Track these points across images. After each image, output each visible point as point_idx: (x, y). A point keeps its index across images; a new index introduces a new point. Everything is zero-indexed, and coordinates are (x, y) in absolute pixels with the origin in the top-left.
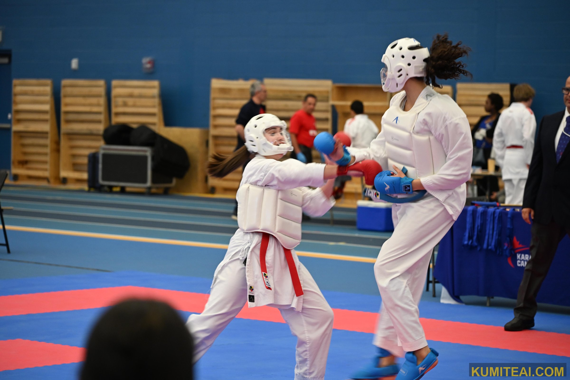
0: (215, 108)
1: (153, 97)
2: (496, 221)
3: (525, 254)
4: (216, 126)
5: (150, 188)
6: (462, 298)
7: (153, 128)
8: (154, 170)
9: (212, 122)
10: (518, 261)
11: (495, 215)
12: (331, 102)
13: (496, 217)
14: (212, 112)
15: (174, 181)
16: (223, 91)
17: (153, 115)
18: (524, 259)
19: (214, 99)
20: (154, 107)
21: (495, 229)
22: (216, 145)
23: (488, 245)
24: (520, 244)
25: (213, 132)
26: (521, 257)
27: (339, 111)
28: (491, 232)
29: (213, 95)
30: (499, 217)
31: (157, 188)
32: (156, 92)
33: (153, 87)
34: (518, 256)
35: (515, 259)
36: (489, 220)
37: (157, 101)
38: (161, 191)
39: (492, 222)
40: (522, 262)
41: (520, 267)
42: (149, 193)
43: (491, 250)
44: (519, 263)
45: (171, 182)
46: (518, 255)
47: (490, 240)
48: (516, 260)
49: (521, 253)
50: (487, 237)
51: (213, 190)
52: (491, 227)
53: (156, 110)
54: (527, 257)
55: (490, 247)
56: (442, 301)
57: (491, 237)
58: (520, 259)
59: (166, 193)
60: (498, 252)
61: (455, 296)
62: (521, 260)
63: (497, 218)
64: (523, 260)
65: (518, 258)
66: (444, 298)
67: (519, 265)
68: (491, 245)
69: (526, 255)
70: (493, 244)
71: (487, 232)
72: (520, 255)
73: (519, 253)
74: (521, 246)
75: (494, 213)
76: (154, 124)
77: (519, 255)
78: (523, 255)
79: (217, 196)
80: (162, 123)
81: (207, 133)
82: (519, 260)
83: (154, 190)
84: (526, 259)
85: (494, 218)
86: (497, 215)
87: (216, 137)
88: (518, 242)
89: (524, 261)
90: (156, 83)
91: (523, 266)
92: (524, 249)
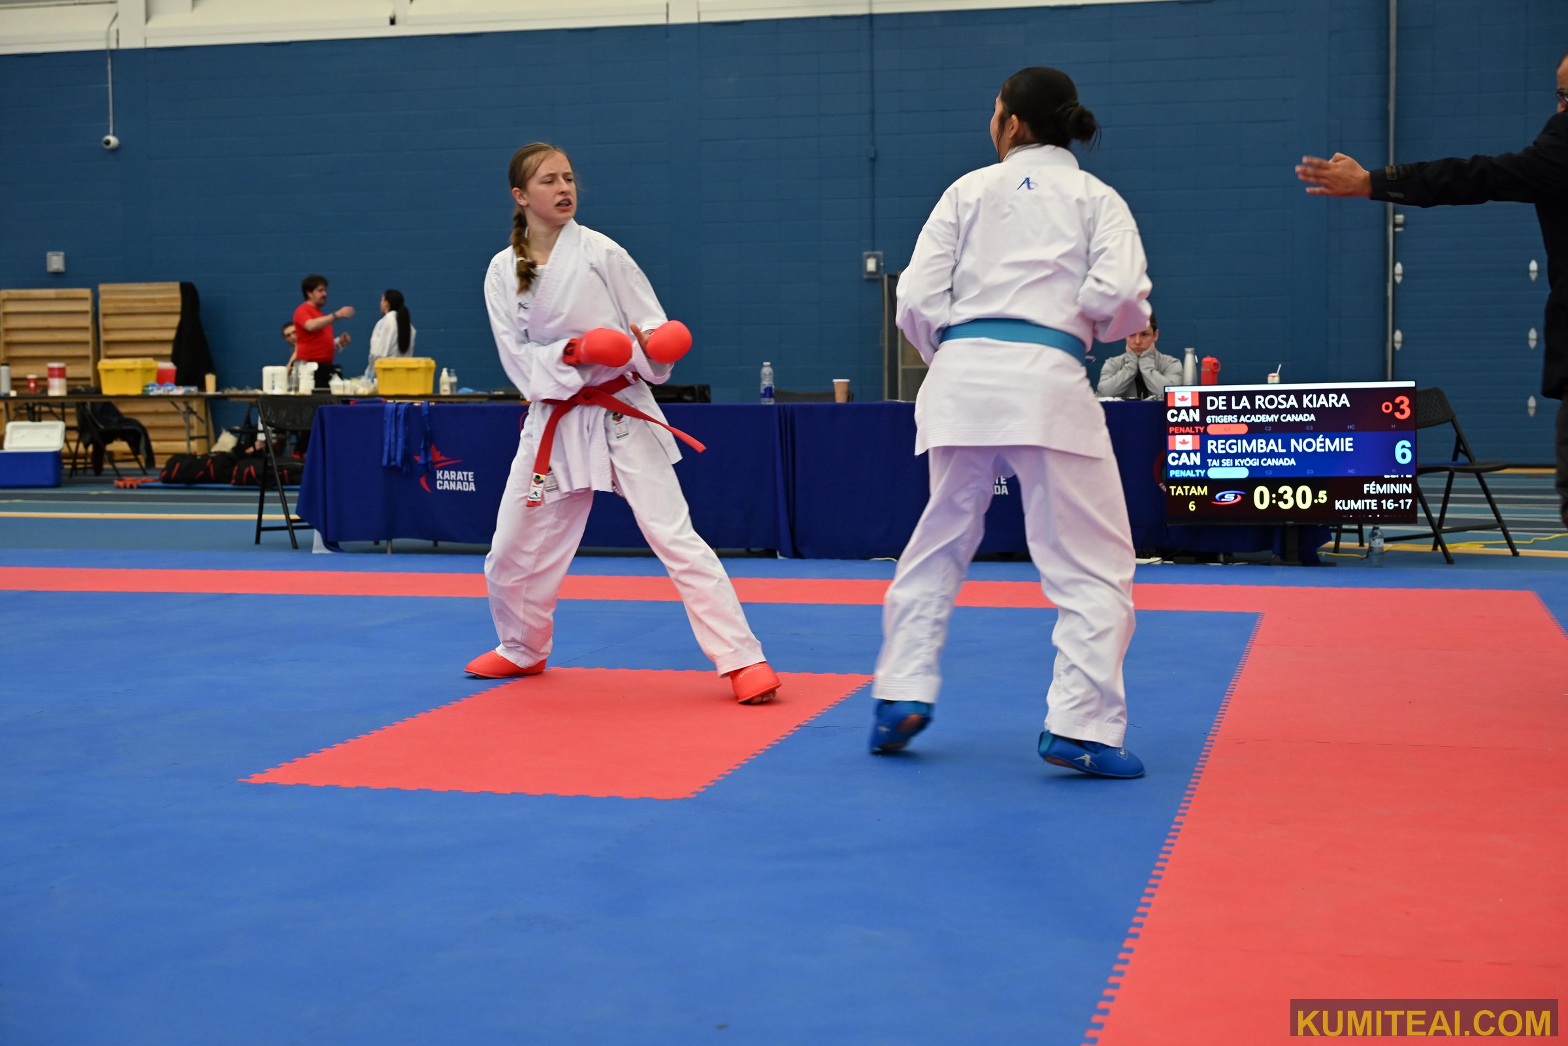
2: (401, 422)
6: (341, 544)
10: (438, 482)
11: (398, 414)
13: (400, 416)
18: (449, 478)
21: (400, 434)
23: (389, 461)
24: (441, 455)
26: (443, 475)
28: (393, 440)
30: (405, 415)
34: (439, 474)
35: (433, 479)
36: (389, 421)
39: (394, 424)
40: (446, 482)
41: (442, 490)
43: (395, 467)
44: (440, 485)
46: (438, 471)
47: (392, 453)
49: (444, 469)
50: (386, 448)
52: (393, 432)
54: (453, 474)
55: (393, 463)
56: (315, 552)
57: (393, 447)
58: (441, 478)
60: (406, 469)
61: (330, 544)
62: (443, 481)
63: (402, 417)
64: (447, 479)
65: (438, 478)
66: (316, 549)
67: (439, 488)
68: (395, 460)
69: (452, 472)
70: (399, 458)
71: (387, 440)
72: (441, 472)
73: (440, 469)
74: (443, 458)
75: (397, 409)
78: (446, 472)
82: (440, 479)
84: (451, 479)
85: (397, 418)
86: (401, 413)
88: (439, 453)
89: (449, 481)
91: (448, 488)
92: (447, 463)
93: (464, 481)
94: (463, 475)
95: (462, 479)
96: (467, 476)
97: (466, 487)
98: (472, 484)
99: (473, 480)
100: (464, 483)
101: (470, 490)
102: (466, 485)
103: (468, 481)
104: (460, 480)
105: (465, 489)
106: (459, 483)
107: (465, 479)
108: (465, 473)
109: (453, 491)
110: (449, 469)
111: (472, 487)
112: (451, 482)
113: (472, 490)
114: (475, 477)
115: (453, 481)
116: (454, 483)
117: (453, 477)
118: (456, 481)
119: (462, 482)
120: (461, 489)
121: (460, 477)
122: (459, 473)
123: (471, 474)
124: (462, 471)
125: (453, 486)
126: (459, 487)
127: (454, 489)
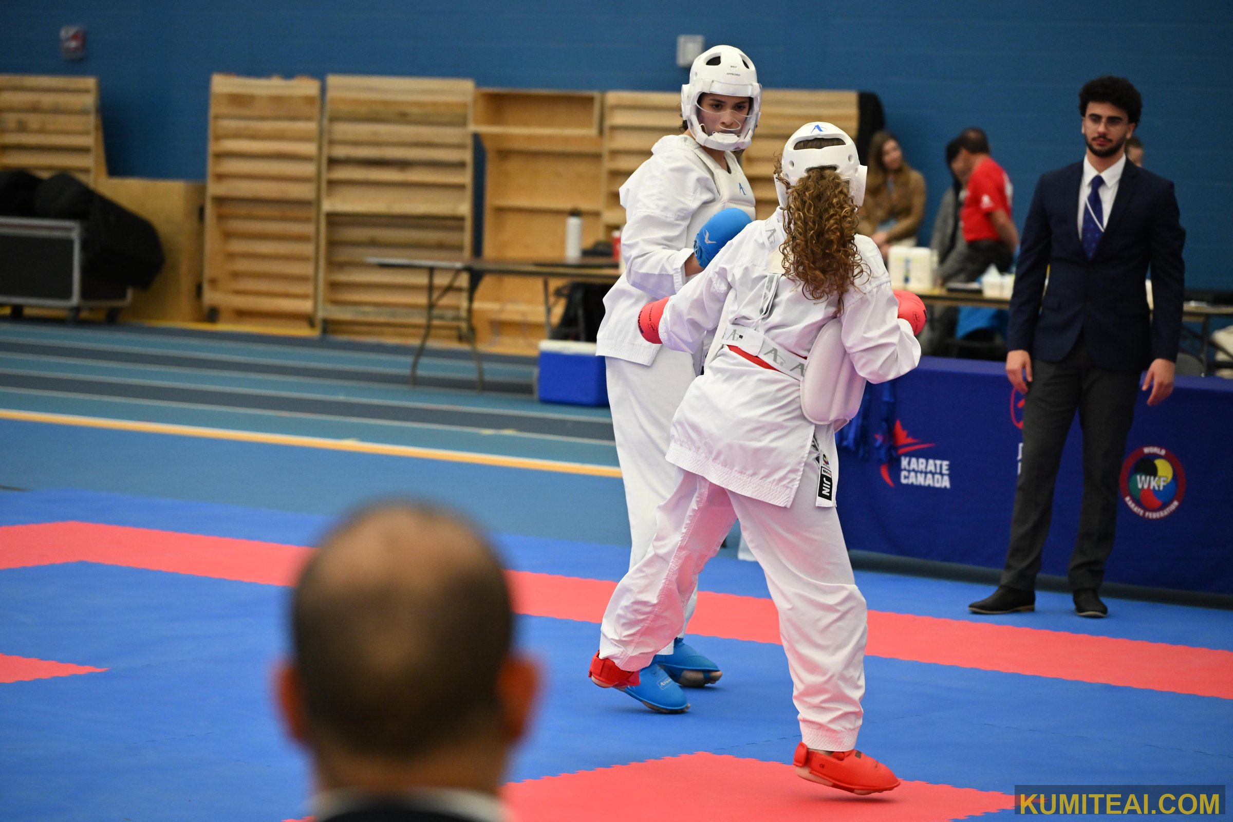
0: (218, 138)
1: (84, 112)
3: (918, 457)
4: (220, 177)
5: (77, 309)
7: (82, 178)
8: (85, 271)
9: (212, 167)
10: (904, 473)
12: (473, 128)
14: (213, 147)
15: (130, 293)
16: (237, 99)
17: (84, 150)
18: (916, 469)
19: (217, 117)
20: (86, 133)
22: (221, 217)
24: (907, 436)
25: (214, 189)
26: (909, 463)
27: (488, 145)
29: (214, 109)
31: (91, 309)
32: (89, 100)
33: (86, 91)
34: (904, 462)
35: (895, 468)
37: (91, 121)
38: (102, 316)
40: (912, 474)
41: (907, 485)
42: (75, 320)
43: (846, 448)
44: (906, 477)
45: (123, 296)
46: (903, 458)
48: (899, 470)
49: (910, 455)
51: (213, 315)
53: (88, 141)
54: (922, 463)
55: (845, 443)
56: (742, 556)
58: (907, 468)
59: (112, 320)
60: (861, 452)
62: (909, 471)
64: (914, 470)
65: (902, 467)
67: (904, 481)
68: (846, 439)
69: (922, 461)
70: (850, 435)
72: (907, 459)
73: (906, 455)
74: (910, 440)
76: (86, 171)
77: (905, 459)
78: (914, 460)
79: (221, 327)
80: (103, 169)
81: (202, 190)
82: (905, 470)
83: (84, 314)
84: (920, 469)
87: (220, 201)
88: (905, 433)
90: (90, 82)
91: (915, 483)
92: (916, 447)
93: (936, 473)
94: (935, 465)
95: (933, 470)
96: (941, 466)
97: (938, 482)
98: (946, 478)
99: (947, 472)
100: (937, 476)
101: (943, 486)
102: (938, 479)
103: (941, 474)
104: (931, 472)
105: (937, 485)
106: (929, 476)
107: (938, 471)
108: (938, 462)
109: (920, 487)
110: (918, 455)
111: (945, 483)
112: (919, 475)
113: (945, 487)
114: (950, 468)
115: (921, 472)
116: (923, 475)
117: (922, 467)
118: (926, 473)
119: (933, 474)
120: (932, 484)
121: (931, 467)
122: (931, 462)
123: (945, 463)
124: (935, 458)
125: (920, 480)
126: (929, 481)
127: (923, 483)
